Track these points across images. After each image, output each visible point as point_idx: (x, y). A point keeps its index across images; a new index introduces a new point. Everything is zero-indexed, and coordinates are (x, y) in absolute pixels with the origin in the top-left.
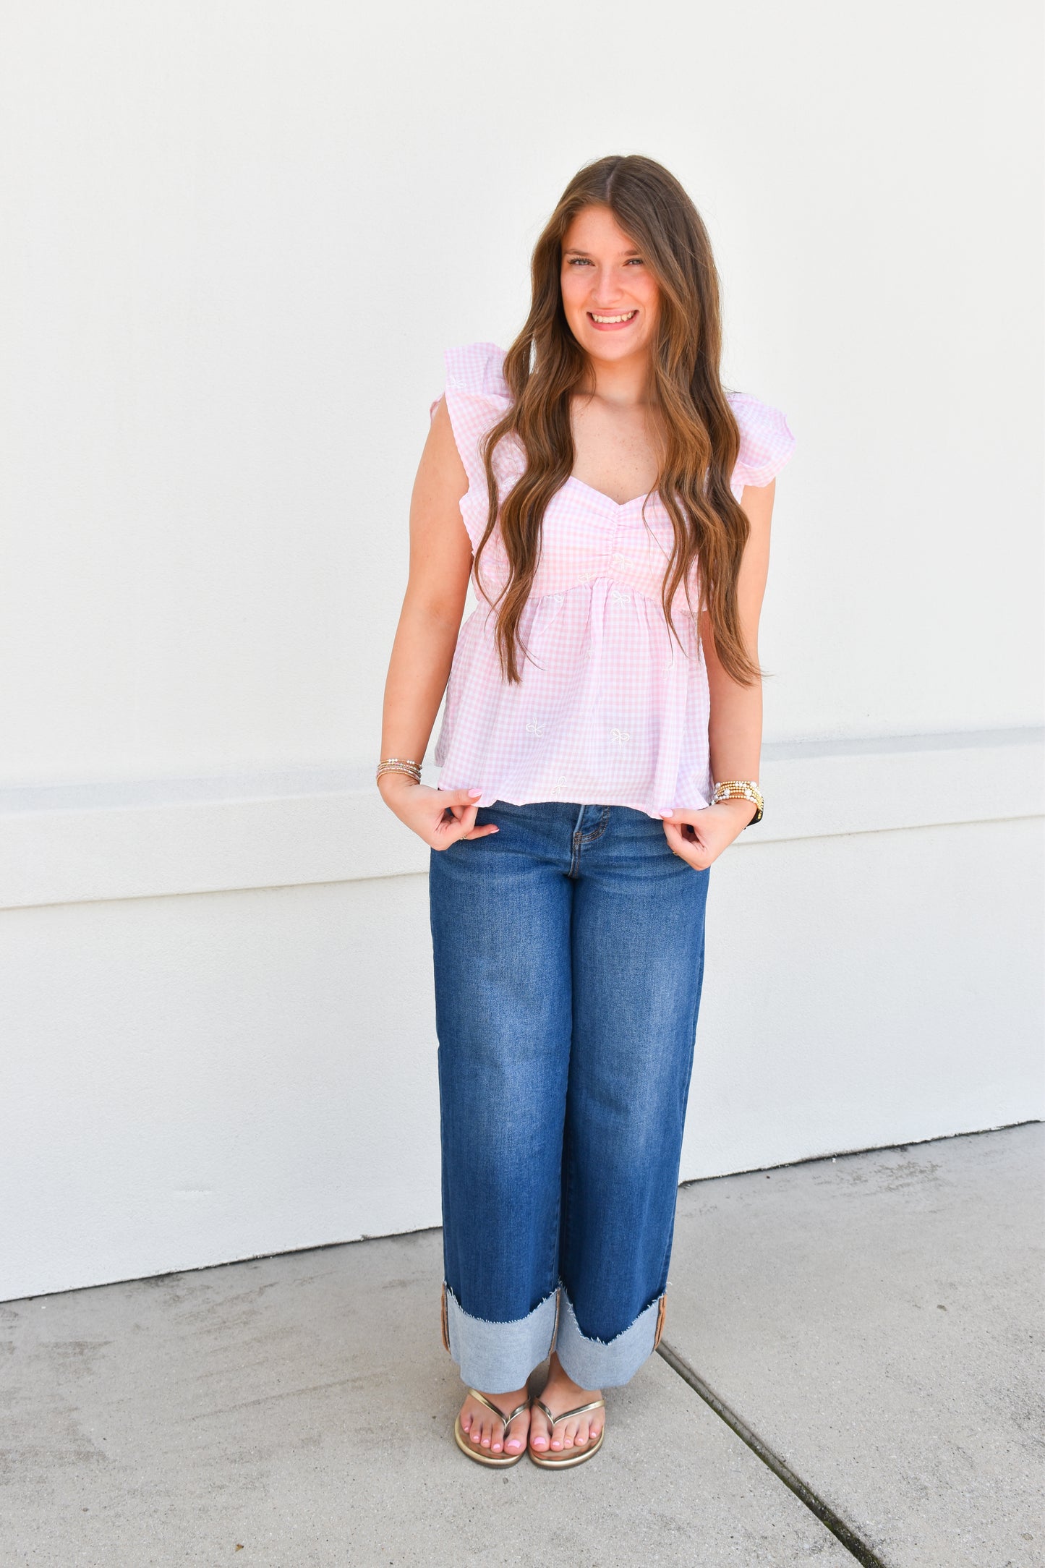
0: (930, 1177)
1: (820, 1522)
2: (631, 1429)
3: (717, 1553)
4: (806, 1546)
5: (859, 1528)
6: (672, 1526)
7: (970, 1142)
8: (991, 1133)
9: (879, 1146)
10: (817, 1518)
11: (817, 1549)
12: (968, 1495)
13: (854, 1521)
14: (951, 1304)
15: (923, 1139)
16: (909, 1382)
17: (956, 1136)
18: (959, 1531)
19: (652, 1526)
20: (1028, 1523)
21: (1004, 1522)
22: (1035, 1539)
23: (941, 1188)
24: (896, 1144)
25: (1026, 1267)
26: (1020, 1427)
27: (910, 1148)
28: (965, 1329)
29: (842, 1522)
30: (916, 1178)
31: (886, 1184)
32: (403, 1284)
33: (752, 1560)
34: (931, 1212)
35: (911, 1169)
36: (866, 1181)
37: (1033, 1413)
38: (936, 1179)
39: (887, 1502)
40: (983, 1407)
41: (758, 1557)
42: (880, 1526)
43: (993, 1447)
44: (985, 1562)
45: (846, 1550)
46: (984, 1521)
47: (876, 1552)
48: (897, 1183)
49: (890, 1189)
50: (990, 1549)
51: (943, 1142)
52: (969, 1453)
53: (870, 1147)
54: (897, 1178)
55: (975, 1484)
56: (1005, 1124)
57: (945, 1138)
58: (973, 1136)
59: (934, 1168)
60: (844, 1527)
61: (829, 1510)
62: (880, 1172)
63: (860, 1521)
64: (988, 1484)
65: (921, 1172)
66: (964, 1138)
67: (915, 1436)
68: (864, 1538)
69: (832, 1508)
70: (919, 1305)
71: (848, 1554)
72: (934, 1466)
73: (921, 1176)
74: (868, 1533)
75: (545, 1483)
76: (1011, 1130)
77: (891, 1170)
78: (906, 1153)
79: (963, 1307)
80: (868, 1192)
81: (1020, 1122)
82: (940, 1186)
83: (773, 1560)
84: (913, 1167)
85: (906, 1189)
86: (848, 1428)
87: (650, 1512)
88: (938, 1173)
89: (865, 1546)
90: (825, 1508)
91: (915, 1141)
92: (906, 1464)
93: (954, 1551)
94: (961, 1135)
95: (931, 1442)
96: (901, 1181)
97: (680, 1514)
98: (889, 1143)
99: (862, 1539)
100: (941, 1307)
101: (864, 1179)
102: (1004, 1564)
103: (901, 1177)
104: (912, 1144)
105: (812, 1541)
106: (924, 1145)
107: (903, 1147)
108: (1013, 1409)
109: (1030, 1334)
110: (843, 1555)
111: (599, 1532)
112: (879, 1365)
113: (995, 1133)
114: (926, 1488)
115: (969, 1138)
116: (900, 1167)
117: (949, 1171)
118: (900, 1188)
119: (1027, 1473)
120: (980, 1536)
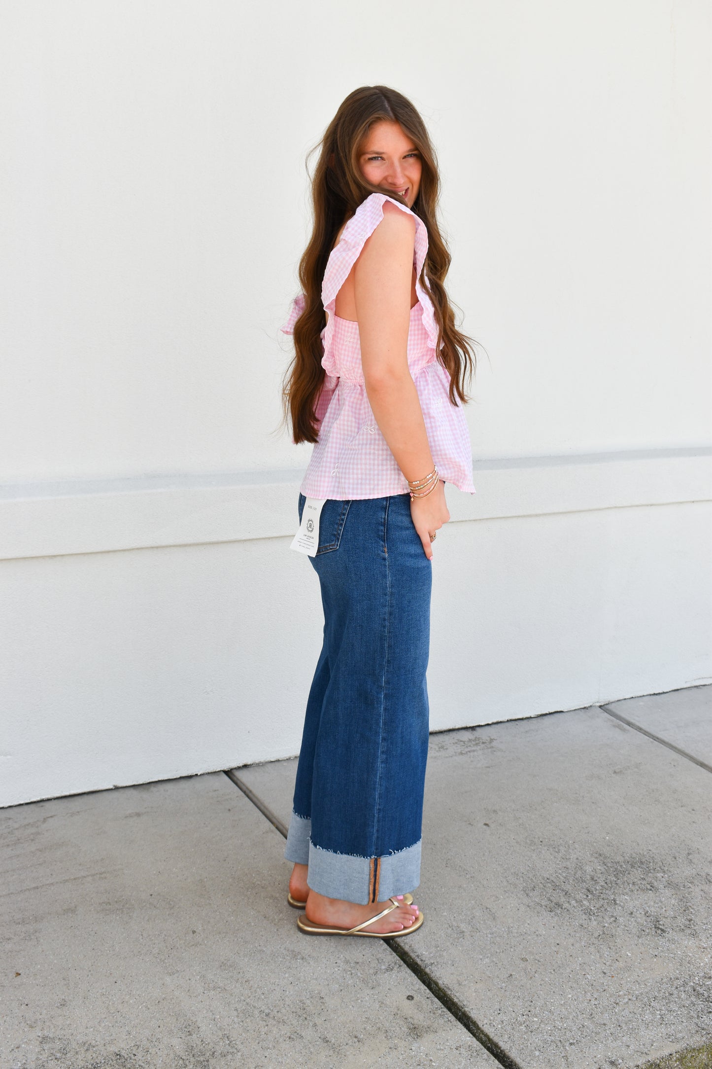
0: (489, 746)
1: (393, 953)
2: (278, 900)
3: (325, 972)
4: (383, 967)
5: (418, 956)
6: (299, 957)
7: (517, 725)
8: (531, 719)
9: (457, 727)
10: (392, 951)
11: (390, 969)
12: (489, 936)
13: (416, 952)
14: (493, 823)
15: (487, 723)
16: (460, 869)
17: (508, 721)
18: (481, 957)
19: (286, 957)
20: (525, 952)
21: (511, 951)
22: (529, 961)
23: (495, 753)
24: (468, 726)
25: (544, 800)
26: (527, 895)
27: (478, 729)
28: (499, 838)
29: (407, 953)
30: (479, 747)
31: (459, 751)
32: (138, 815)
33: (348, 976)
34: (487, 767)
35: (477, 741)
36: (447, 749)
37: (537, 887)
38: (492, 747)
39: (437, 940)
40: (505, 883)
41: (351, 974)
42: (432, 955)
43: (509, 907)
44: (496, 975)
45: (408, 969)
46: (498, 951)
47: (427, 970)
48: (467, 750)
49: (461, 753)
50: (499, 967)
51: (499, 725)
52: (493, 911)
53: (451, 728)
54: (467, 747)
55: (495, 929)
56: (540, 713)
57: (501, 722)
58: (519, 721)
59: (492, 740)
60: (409, 956)
61: (400, 946)
62: (456, 743)
63: (419, 953)
64: (503, 929)
65: (483, 743)
66: (513, 722)
67: (460, 902)
68: (420, 962)
69: (402, 945)
70: (472, 824)
71: (409, 971)
72: (470, 919)
73: (482, 746)
74: (424, 959)
75: (220, 933)
76: (544, 717)
77: (464, 742)
78: (474, 732)
79: (500, 824)
80: (447, 756)
81: (550, 712)
82: (495, 751)
83: (361, 976)
84: (478, 740)
85: (472, 754)
86: (418, 897)
87: (285, 949)
88: (494, 744)
89: (420, 967)
90: (398, 945)
91: (481, 724)
92: (452, 918)
93: (477, 969)
94: (511, 720)
95: (470, 905)
96: (469, 749)
97: (304, 950)
98: (464, 726)
99: (419, 962)
100: (486, 824)
101: (445, 748)
102: (508, 975)
103: (470, 746)
104: (479, 726)
105: (387, 964)
106: (487, 727)
107: (473, 728)
108: (525, 884)
109: (541, 840)
110: (406, 972)
111: (251, 961)
112: (442, 859)
113: (533, 719)
114: (463, 932)
115: (517, 722)
116: (470, 740)
117: (502, 742)
118: (468, 753)
119: (529, 922)
120: (494, 959)
